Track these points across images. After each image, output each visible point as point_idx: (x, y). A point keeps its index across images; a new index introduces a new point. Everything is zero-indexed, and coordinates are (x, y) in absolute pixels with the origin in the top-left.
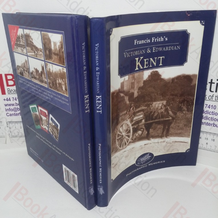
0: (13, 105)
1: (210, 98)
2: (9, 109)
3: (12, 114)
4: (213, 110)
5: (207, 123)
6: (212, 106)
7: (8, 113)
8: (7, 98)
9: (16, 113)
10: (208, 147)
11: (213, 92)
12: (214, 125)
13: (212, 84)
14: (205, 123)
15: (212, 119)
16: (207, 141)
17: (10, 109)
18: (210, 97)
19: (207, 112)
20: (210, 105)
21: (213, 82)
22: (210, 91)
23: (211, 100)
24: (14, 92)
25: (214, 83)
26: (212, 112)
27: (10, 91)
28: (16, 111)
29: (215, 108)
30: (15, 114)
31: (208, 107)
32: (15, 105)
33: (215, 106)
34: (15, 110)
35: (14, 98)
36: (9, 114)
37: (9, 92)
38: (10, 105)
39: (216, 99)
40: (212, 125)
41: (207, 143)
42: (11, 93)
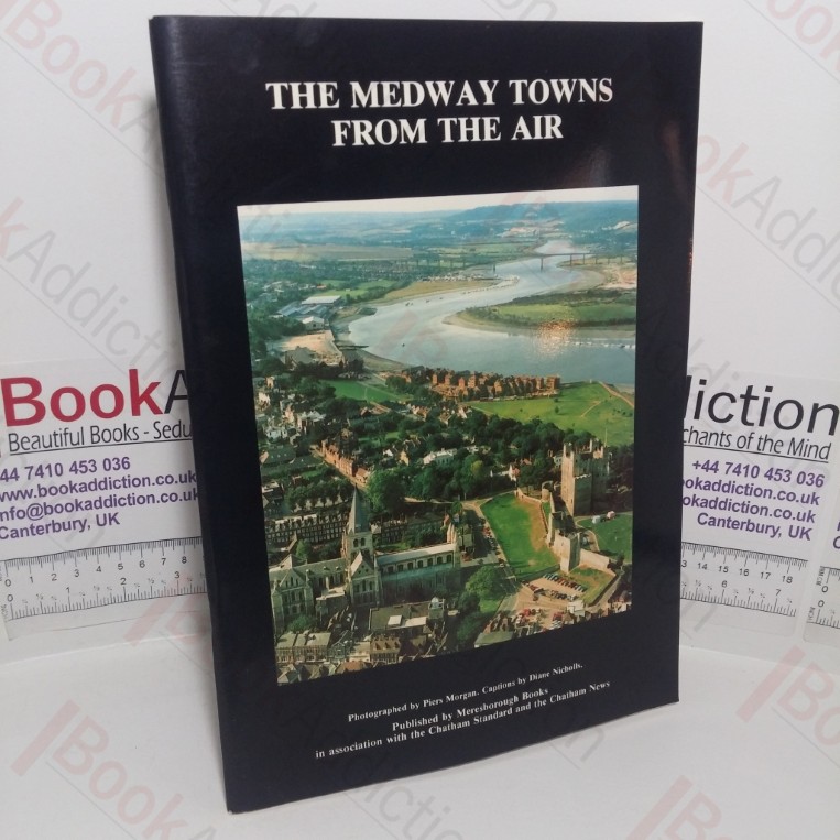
0: (28, 494)
1: (741, 444)
2: (8, 510)
3: (22, 530)
4: (749, 480)
5: (729, 520)
6: (747, 467)
7: (6, 529)
8: (5, 471)
9: (36, 524)
10: (729, 594)
11: (752, 424)
12: (751, 527)
13: (751, 401)
14: (721, 522)
15: (745, 508)
16: (724, 577)
17: (16, 510)
18: (742, 440)
19: (729, 486)
20: (739, 466)
21: (753, 394)
22: (744, 421)
23: (745, 449)
24: (36, 445)
25: (756, 398)
26: (744, 485)
27: (19, 442)
28: (37, 515)
29: (755, 474)
30: (32, 527)
31: (734, 472)
32: (36, 492)
33: (756, 470)
34: (34, 512)
35: (31, 468)
36: (10, 529)
37: (14, 446)
38: (13, 496)
39: (761, 447)
40: (745, 526)
41: (724, 583)
42: (21, 450)
